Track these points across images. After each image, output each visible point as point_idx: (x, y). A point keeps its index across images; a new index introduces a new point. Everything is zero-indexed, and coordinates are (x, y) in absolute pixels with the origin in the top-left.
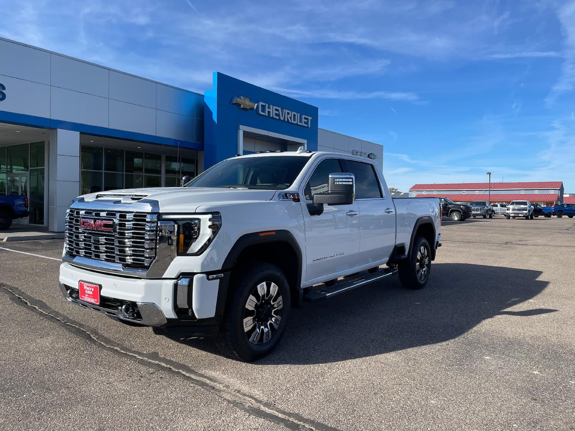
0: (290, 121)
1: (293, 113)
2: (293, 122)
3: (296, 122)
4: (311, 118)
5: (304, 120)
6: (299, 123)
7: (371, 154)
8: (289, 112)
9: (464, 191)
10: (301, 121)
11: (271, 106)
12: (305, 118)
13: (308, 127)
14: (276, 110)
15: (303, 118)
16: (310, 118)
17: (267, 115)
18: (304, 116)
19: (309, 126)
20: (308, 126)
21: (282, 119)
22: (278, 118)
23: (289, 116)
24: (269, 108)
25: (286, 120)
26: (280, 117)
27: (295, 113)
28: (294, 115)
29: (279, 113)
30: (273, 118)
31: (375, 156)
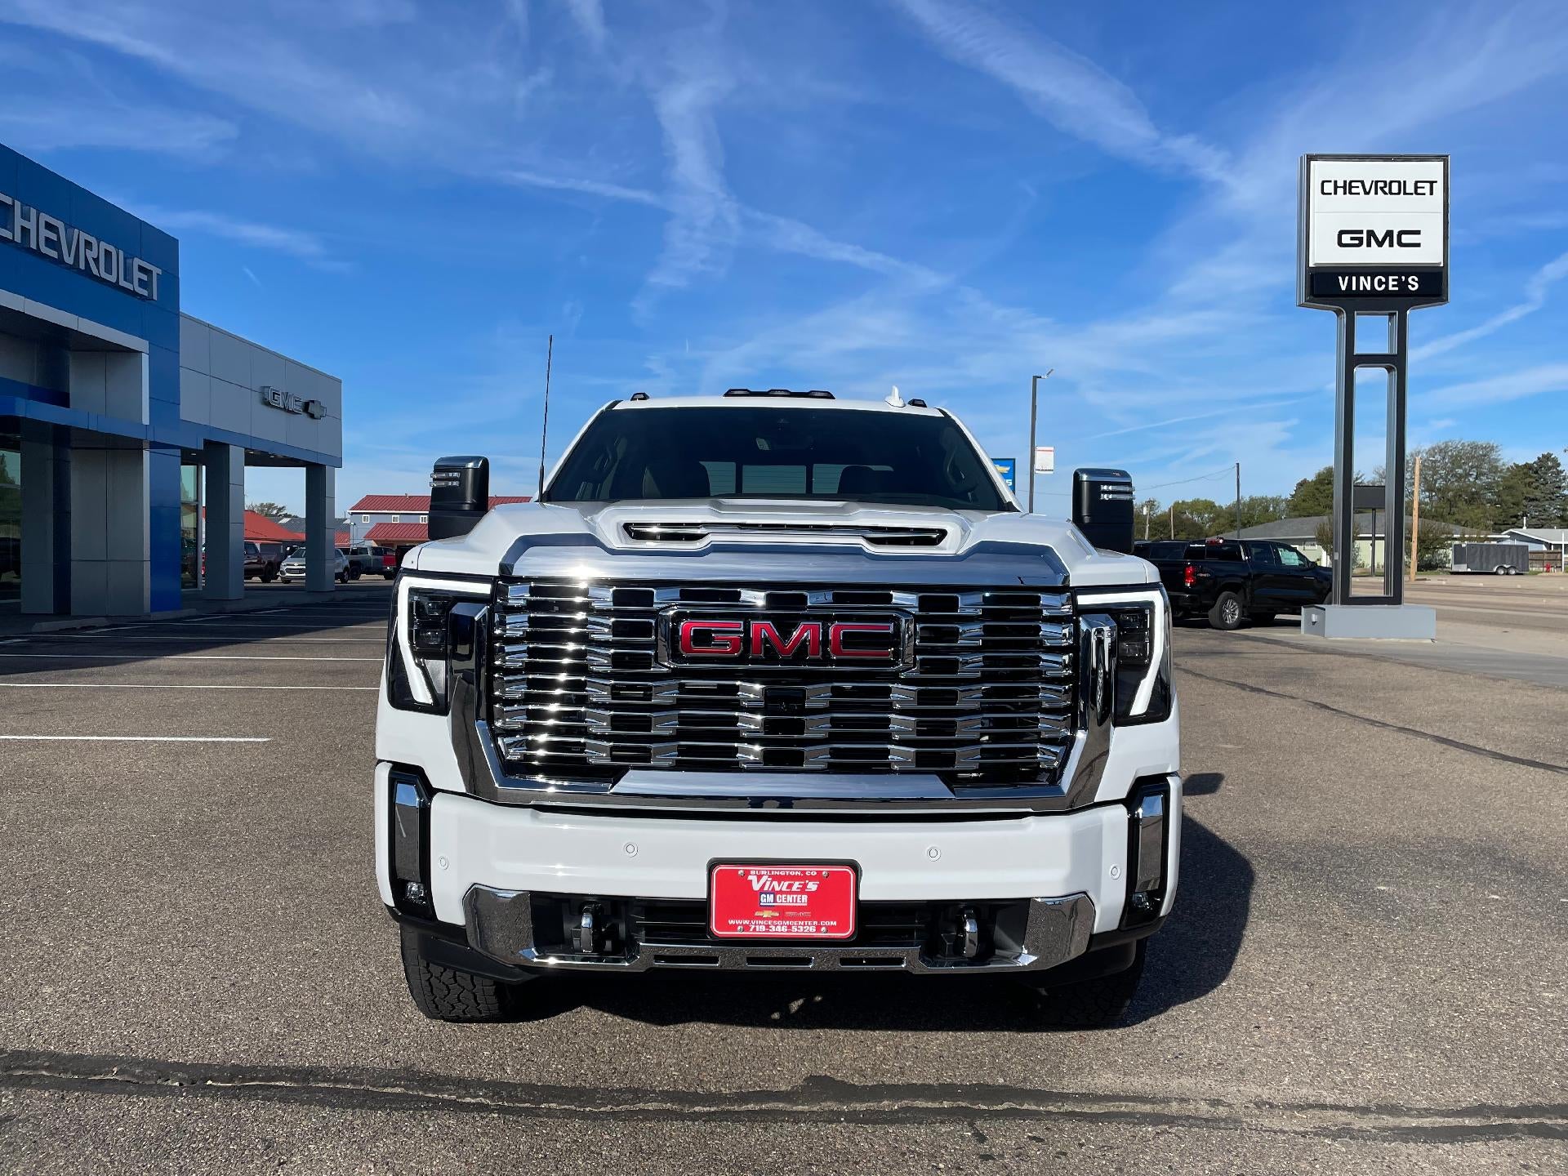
0: (95, 271)
1: (103, 245)
2: (104, 275)
3: (112, 278)
4: (160, 271)
5: (137, 275)
6: (122, 283)
7: (313, 402)
8: (92, 240)
9: (396, 516)
10: (128, 276)
11: (33, 212)
12: (142, 269)
13: (150, 298)
14: (49, 226)
15: (136, 268)
16: (156, 271)
17: (18, 239)
18: (137, 262)
19: (155, 297)
20: (151, 293)
21: (69, 260)
22: (54, 254)
23: (91, 255)
24: (25, 216)
25: (82, 266)
26: (61, 254)
27: (111, 248)
28: (108, 253)
29: (59, 238)
30: (37, 253)
31: (323, 408)
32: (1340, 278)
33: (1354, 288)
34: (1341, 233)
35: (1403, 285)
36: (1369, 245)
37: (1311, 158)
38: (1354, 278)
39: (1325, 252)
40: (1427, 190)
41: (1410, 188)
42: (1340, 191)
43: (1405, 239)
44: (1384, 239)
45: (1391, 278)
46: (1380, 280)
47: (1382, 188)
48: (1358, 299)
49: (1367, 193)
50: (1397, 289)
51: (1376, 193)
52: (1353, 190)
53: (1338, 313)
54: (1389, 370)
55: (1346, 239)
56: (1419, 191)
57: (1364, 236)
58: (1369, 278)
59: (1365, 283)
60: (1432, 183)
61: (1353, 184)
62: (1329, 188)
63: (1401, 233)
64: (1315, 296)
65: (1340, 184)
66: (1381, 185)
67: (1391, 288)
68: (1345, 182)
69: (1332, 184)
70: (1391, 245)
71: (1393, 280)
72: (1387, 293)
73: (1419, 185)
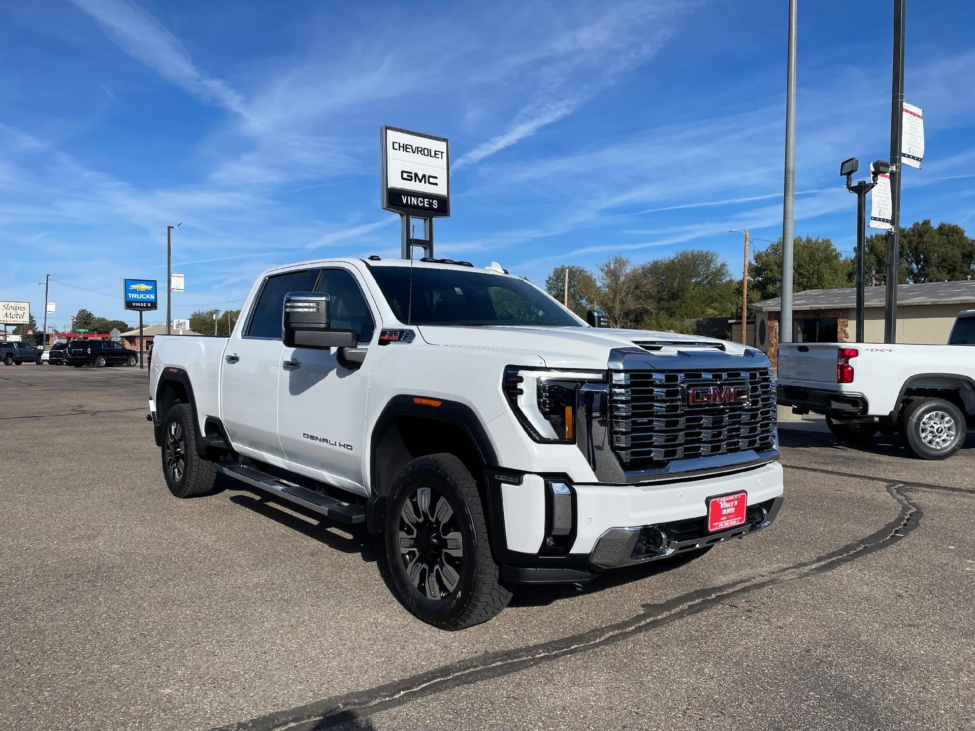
32: (403, 196)
33: (409, 203)
34: (403, 172)
35: (431, 204)
36: (415, 181)
37: (387, 128)
38: (409, 197)
39: (395, 182)
40: (440, 156)
41: (433, 154)
42: (401, 149)
43: (432, 180)
44: (422, 179)
45: (426, 200)
46: (421, 200)
47: (420, 151)
48: (411, 209)
49: (414, 153)
50: (428, 206)
51: (418, 153)
52: (408, 150)
53: (402, 215)
54: (425, 248)
55: (405, 175)
56: (437, 156)
57: (413, 175)
58: (416, 198)
59: (414, 201)
60: (442, 153)
61: (407, 146)
62: (396, 146)
63: (430, 177)
64: (392, 205)
65: (401, 145)
66: (420, 149)
67: (426, 205)
68: (404, 144)
69: (398, 144)
70: (425, 183)
71: (427, 201)
72: (423, 208)
73: (437, 153)
